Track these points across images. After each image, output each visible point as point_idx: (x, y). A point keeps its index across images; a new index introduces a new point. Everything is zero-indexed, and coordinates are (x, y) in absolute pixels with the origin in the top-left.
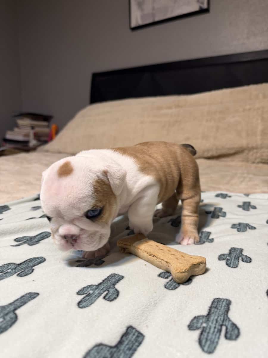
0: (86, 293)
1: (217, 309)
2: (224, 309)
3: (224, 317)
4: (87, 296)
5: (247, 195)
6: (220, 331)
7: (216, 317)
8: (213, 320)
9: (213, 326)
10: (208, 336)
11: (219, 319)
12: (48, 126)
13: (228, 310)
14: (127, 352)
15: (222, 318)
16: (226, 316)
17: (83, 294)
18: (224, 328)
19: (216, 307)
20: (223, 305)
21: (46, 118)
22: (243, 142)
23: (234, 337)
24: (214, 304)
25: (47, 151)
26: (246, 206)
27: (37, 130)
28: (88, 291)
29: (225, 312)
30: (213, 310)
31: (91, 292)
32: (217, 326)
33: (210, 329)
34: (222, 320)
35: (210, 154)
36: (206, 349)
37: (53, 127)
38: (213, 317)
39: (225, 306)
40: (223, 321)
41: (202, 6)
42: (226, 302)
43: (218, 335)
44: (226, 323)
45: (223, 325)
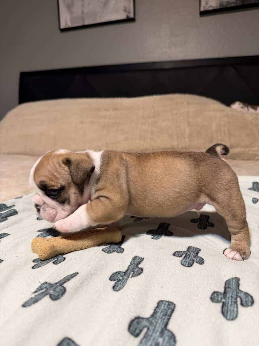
0: (117, 280)
1: (230, 288)
2: (235, 286)
3: (236, 291)
4: (118, 282)
6: (236, 302)
7: (231, 295)
8: (229, 297)
9: (230, 301)
10: (228, 308)
11: (233, 295)
13: (238, 285)
14: (164, 317)
15: (235, 293)
16: (238, 290)
17: (115, 280)
18: (239, 299)
19: (229, 287)
20: (234, 283)
23: (250, 304)
24: (227, 285)
28: (118, 278)
29: (236, 288)
30: (227, 290)
31: (121, 278)
32: (233, 300)
33: (228, 303)
34: (235, 294)
36: (228, 317)
38: (229, 295)
39: (235, 283)
40: (237, 295)
41: (129, 15)
42: (235, 279)
43: (235, 306)
44: (240, 295)
45: (237, 297)
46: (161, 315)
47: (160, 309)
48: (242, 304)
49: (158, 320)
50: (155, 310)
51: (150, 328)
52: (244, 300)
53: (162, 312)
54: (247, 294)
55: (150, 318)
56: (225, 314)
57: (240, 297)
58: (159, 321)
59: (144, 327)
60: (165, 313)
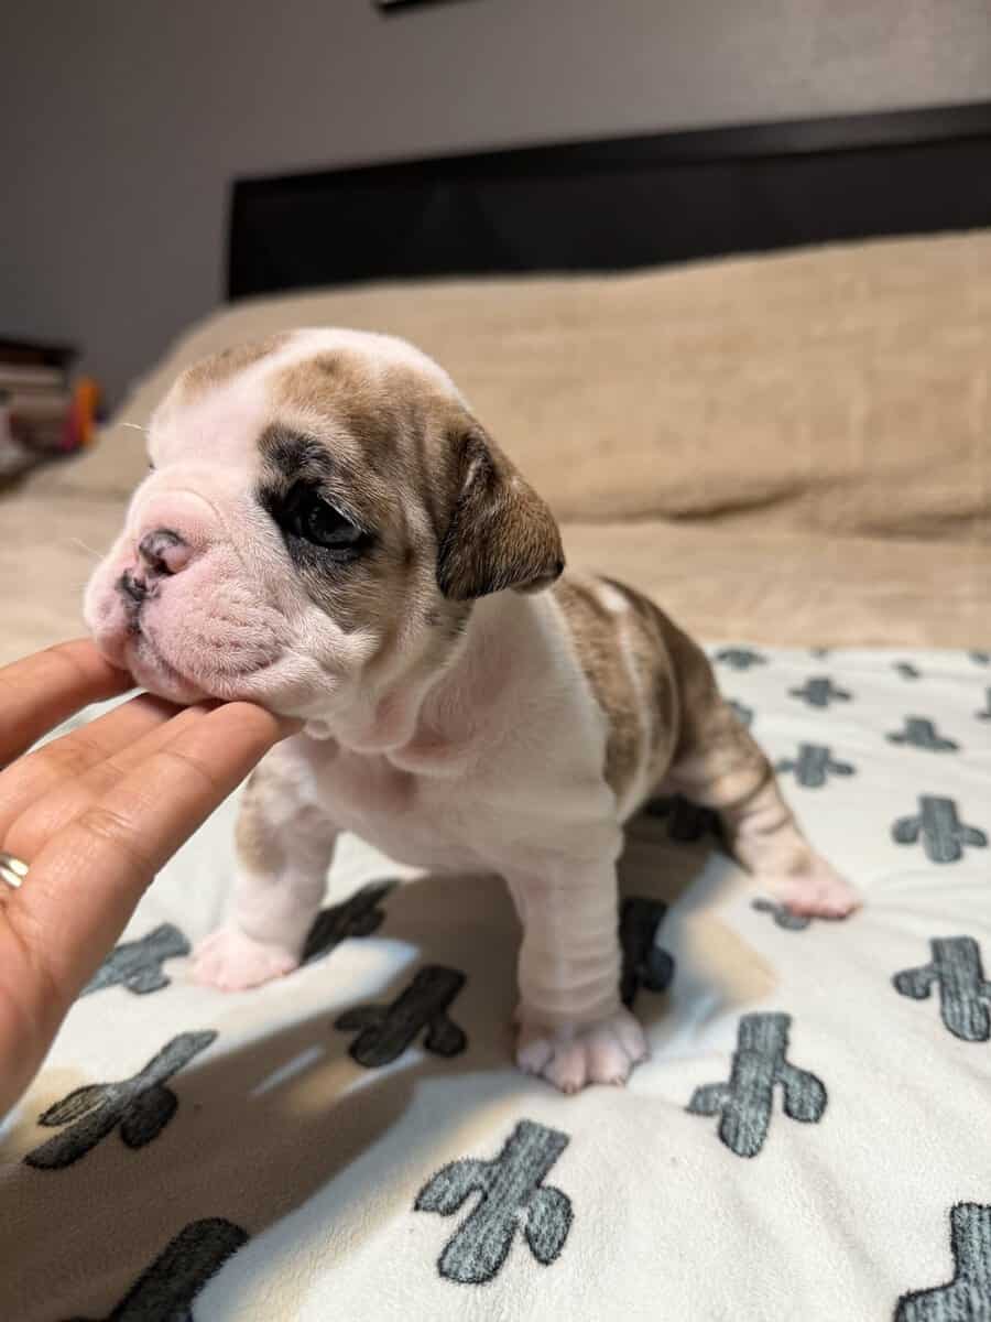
3: (775, 1062)
5: (821, 652)
6: (769, 1102)
12: (64, 388)
16: (780, 1061)
18: (778, 1091)
21: (53, 357)
22: (801, 459)
23: (812, 1113)
25: (70, 491)
26: (819, 693)
27: (20, 402)
29: (775, 1052)
32: (759, 1093)
34: (770, 1074)
35: (685, 503)
37: (83, 388)
39: (774, 1035)
40: (773, 1075)
42: (777, 1021)
44: (783, 1076)
45: (773, 1082)
46: (528, 1163)
47: (523, 1146)
48: (788, 1111)
49: (516, 1175)
50: (508, 1143)
51: (492, 1196)
52: (796, 1094)
53: (529, 1154)
54: (809, 1078)
55: (494, 1163)
56: (731, 1139)
57: (786, 1086)
58: (520, 1179)
59: (472, 1188)
60: (538, 1159)
